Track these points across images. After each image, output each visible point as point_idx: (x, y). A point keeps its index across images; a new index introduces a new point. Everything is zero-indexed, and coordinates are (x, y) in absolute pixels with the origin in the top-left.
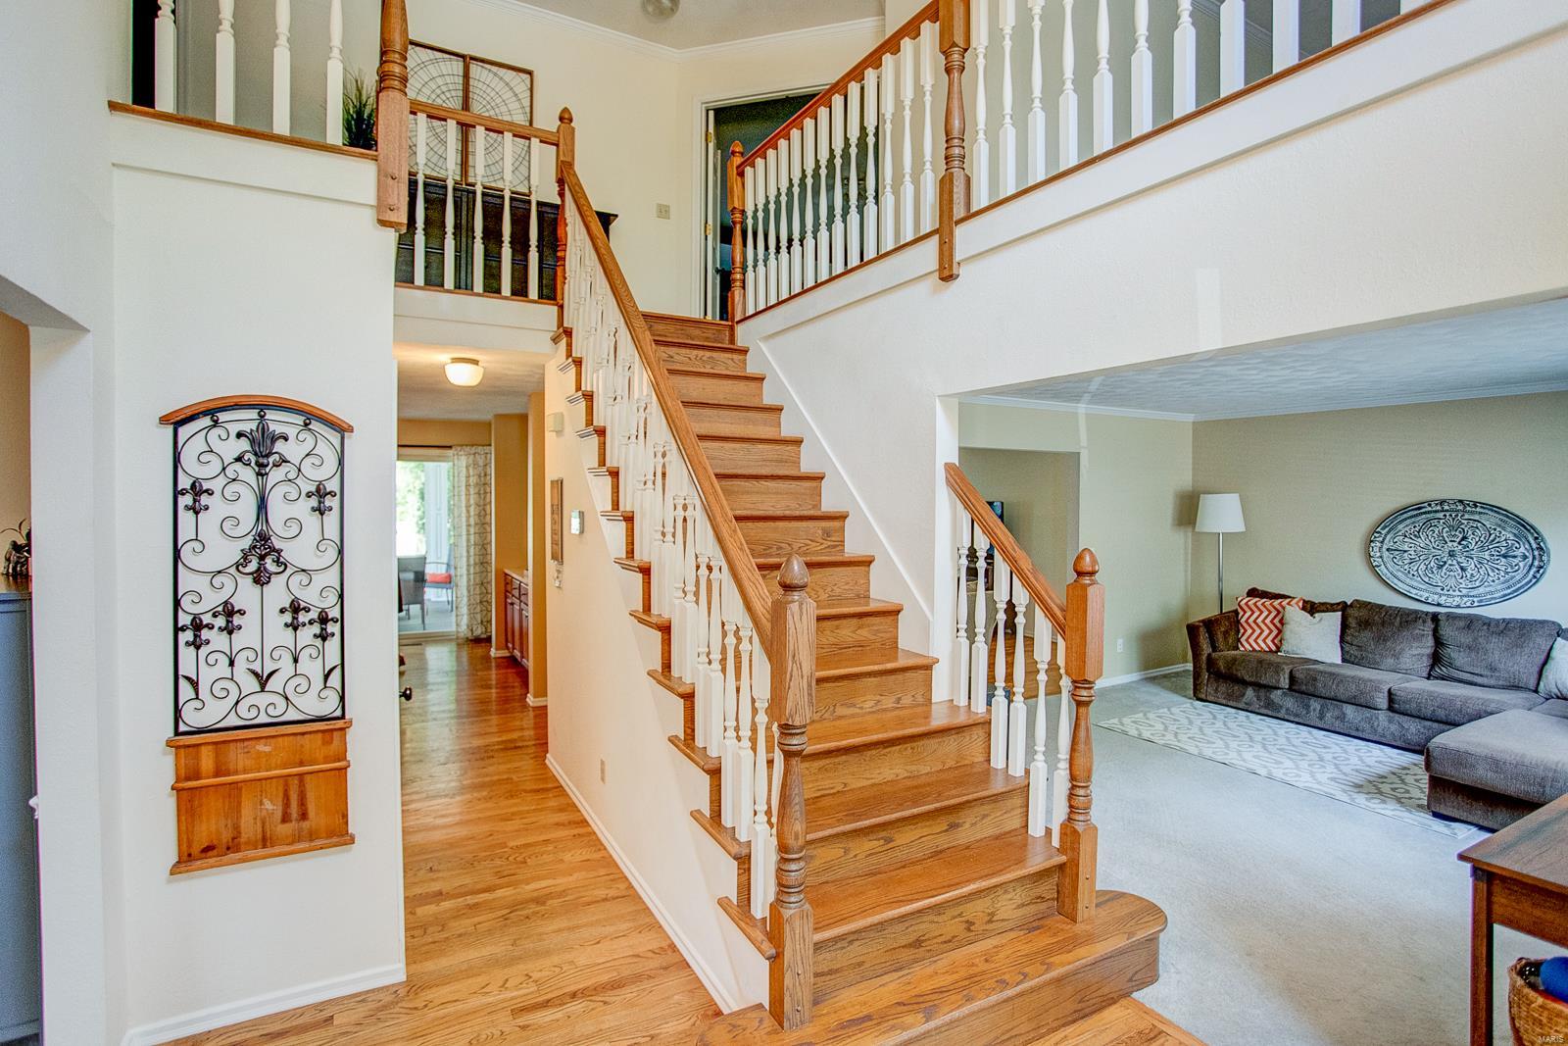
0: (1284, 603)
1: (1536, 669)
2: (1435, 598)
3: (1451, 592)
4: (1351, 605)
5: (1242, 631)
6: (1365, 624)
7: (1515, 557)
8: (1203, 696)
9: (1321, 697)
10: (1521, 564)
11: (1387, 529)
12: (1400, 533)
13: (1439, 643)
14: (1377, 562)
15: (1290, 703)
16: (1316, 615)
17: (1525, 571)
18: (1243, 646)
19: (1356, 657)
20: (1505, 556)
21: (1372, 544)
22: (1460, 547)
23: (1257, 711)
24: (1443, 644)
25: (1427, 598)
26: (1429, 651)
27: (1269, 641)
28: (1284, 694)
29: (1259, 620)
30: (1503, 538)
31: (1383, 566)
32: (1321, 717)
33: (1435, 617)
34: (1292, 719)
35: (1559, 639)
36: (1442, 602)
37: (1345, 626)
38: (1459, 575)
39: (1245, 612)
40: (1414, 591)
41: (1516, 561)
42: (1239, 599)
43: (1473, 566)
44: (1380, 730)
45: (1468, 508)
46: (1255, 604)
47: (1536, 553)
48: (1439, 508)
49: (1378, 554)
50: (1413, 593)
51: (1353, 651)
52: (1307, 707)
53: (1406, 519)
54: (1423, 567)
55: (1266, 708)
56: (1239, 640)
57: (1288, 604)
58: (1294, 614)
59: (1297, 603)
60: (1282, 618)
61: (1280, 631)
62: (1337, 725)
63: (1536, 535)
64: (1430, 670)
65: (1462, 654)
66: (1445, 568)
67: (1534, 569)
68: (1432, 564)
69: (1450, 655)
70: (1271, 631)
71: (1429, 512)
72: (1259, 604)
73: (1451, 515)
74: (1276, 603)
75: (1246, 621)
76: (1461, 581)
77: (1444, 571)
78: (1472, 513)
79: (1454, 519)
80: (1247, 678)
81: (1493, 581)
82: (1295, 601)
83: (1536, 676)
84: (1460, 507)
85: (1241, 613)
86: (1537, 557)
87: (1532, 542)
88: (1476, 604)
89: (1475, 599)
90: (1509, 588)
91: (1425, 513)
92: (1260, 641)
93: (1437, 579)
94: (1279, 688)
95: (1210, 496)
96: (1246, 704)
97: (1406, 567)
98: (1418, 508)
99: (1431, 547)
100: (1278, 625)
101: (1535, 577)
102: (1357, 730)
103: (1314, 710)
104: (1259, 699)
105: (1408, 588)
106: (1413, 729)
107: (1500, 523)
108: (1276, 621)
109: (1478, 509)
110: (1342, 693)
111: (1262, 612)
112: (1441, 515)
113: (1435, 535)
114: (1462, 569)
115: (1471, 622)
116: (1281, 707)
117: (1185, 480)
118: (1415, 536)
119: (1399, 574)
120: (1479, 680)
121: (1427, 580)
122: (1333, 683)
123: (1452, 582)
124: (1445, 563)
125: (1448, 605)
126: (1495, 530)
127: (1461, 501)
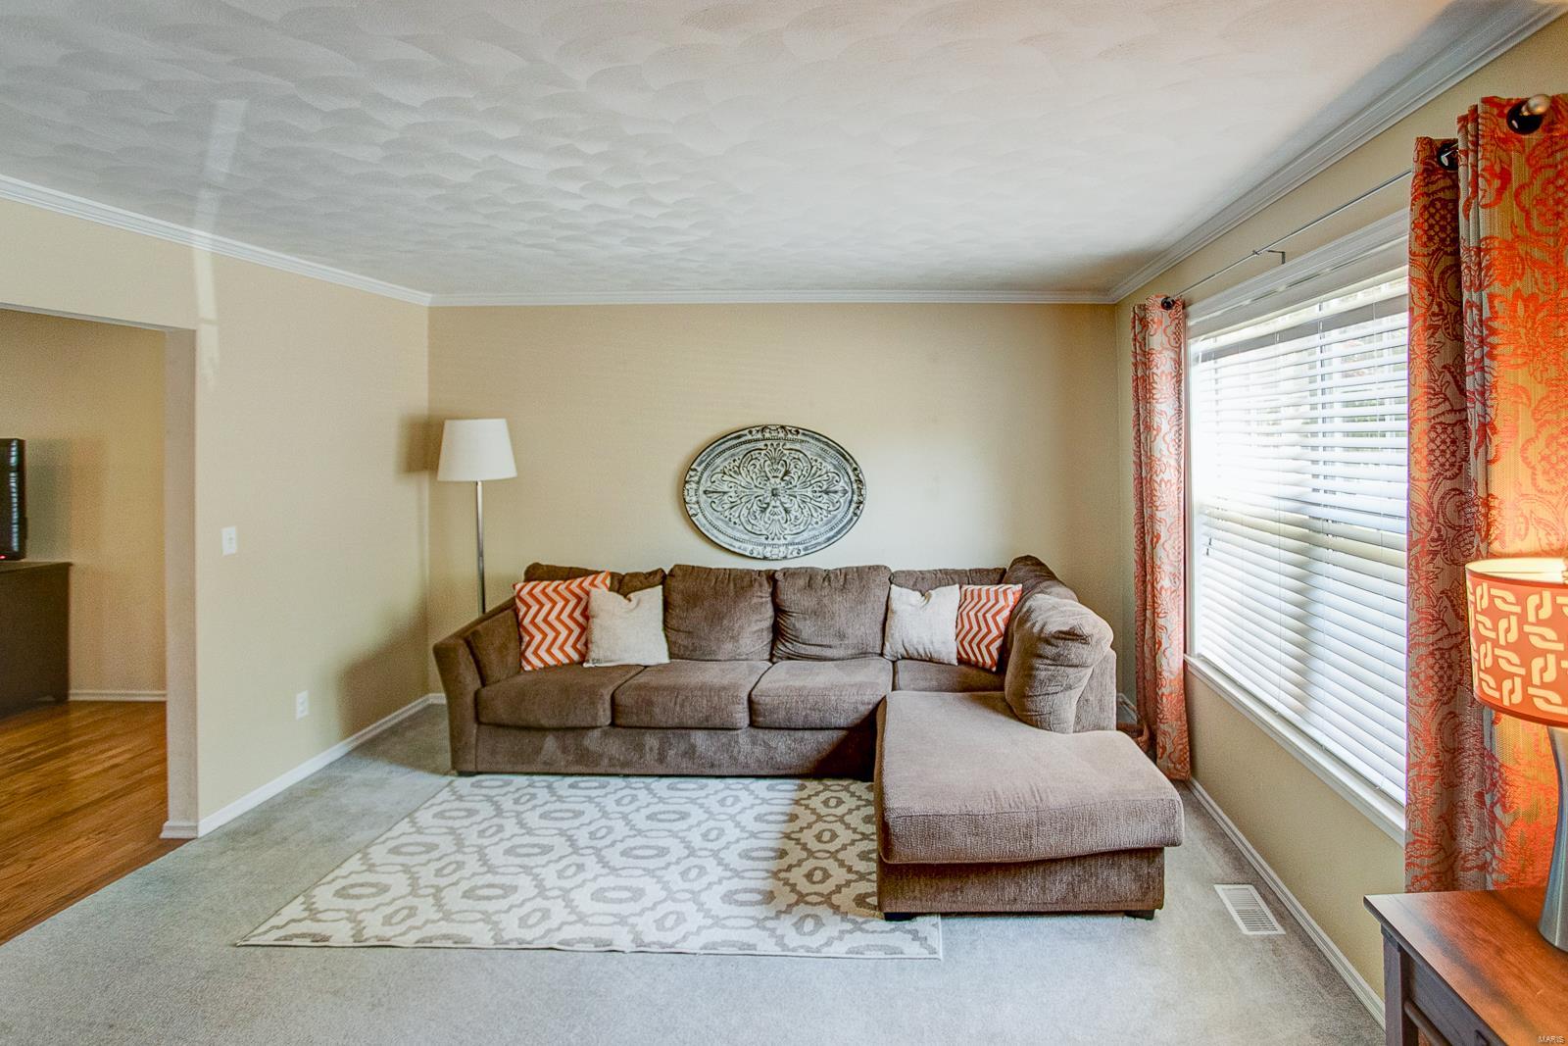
0: (586, 585)
1: (878, 628)
2: (758, 551)
3: (776, 541)
4: (672, 573)
5: (527, 638)
6: (693, 600)
7: (836, 492)
8: (471, 767)
9: (660, 728)
10: (842, 500)
11: (704, 465)
12: (718, 470)
13: (779, 611)
14: (693, 509)
15: (614, 747)
16: (632, 595)
17: (845, 509)
18: (529, 662)
19: (686, 647)
20: (827, 493)
21: (688, 486)
22: (783, 484)
23: (563, 771)
24: (785, 612)
25: (752, 552)
26: (768, 623)
27: (568, 649)
28: (605, 734)
29: (552, 618)
30: (824, 471)
31: (700, 515)
32: (662, 759)
33: (771, 577)
34: (618, 770)
35: (893, 586)
36: (768, 555)
37: (667, 605)
38: (783, 518)
39: (529, 607)
40: (737, 544)
41: (836, 497)
42: (518, 587)
43: (796, 506)
44: (742, 758)
45: (790, 436)
46: (543, 591)
47: (855, 486)
48: (759, 436)
49: (694, 499)
50: (737, 547)
51: (682, 640)
52: (640, 747)
53: (724, 451)
54: (745, 512)
55: (578, 762)
56: (522, 654)
57: (592, 584)
58: (603, 598)
59: (603, 582)
60: (586, 608)
61: (584, 629)
62: (686, 766)
63: (855, 465)
64: (772, 649)
65: (808, 622)
66: (768, 510)
67: (854, 505)
68: (755, 507)
69: (794, 625)
70: (571, 631)
71: (749, 441)
72: (549, 590)
73: (772, 445)
74: (574, 585)
75: (532, 622)
76: (785, 526)
77: (768, 514)
78: (793, 441)
79: (775, 449)
80: (544, 722)
81: (817, 523)
82: (602, 575)
83: (879, 635)
84: (782, 435)
85: (523, 609)
86: (856, 490)
87: (851, 473)
88: (802, 553)
89: (801, 547)
90: (831, 529)
91: (745, 442)
92: (555, 651)
93: (760, 525)
94: (593, 728)
95: (458, 422)
96: (545, 763)
97: (727, 513)
98: (736, 436)
99: (753, 486)
100: (581, 619)
101: (855, 514)
102: (712, 766)
103: (651, 749)
104: (565, 750)
105: (728, 540)
106: (782, 747)
107: (820, 452)
108: (577, 614)
109: (800, 437)
110: (689, 716)
111: (554, 603)
112: (761, 445)
113: (756, 470)
114: (787, 511)
115: (811, 578)
116: (601, 756)
117: (416, 397)
118: (735, 472)
119: (719, 524)
120: (828, 653)
121: (749, 528)
122: (675, 704)
123: (775, 528)
124: (768, 504)
125: (774, 557)
126: (816, 461)
127: (783, 427)
